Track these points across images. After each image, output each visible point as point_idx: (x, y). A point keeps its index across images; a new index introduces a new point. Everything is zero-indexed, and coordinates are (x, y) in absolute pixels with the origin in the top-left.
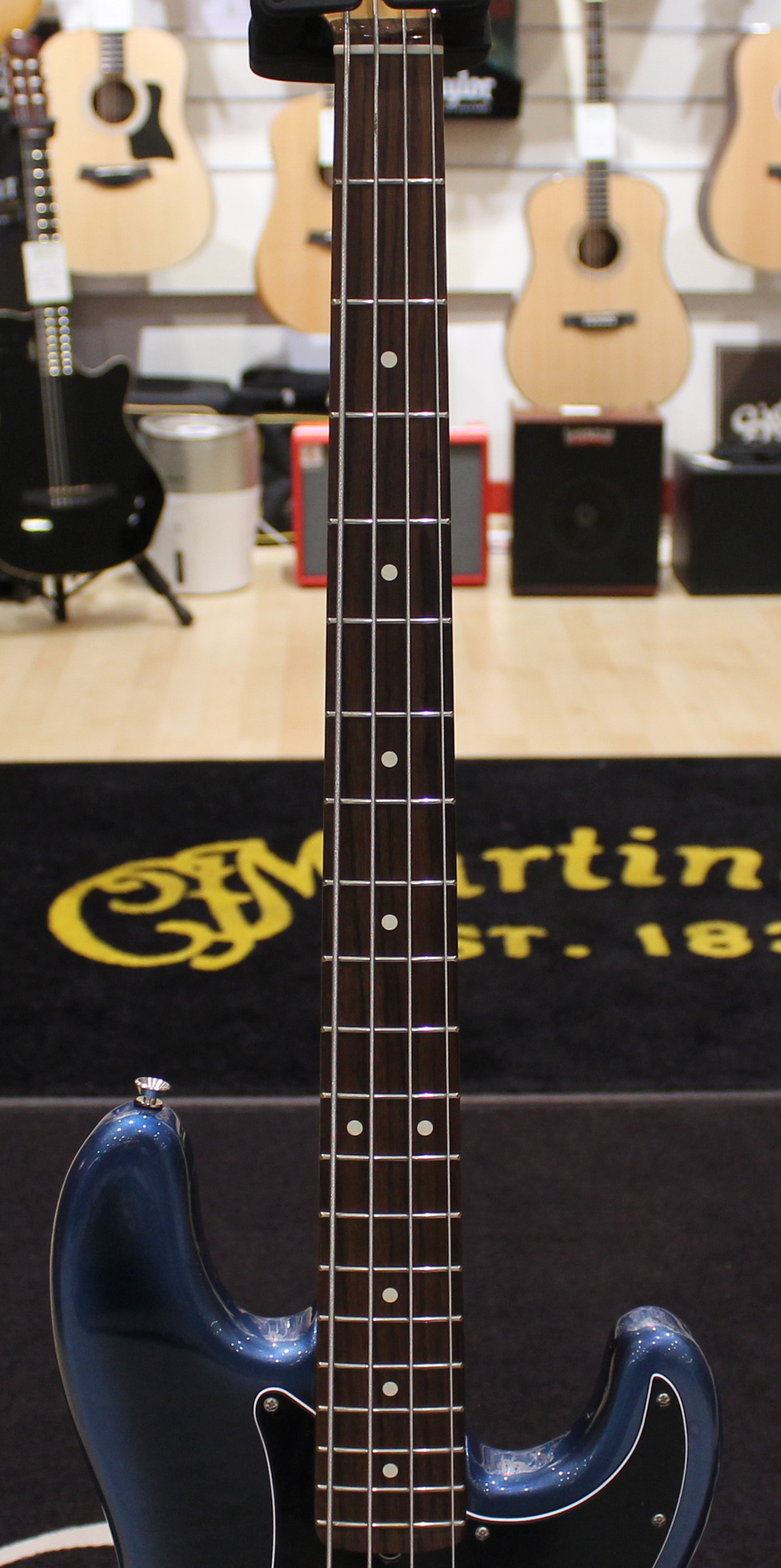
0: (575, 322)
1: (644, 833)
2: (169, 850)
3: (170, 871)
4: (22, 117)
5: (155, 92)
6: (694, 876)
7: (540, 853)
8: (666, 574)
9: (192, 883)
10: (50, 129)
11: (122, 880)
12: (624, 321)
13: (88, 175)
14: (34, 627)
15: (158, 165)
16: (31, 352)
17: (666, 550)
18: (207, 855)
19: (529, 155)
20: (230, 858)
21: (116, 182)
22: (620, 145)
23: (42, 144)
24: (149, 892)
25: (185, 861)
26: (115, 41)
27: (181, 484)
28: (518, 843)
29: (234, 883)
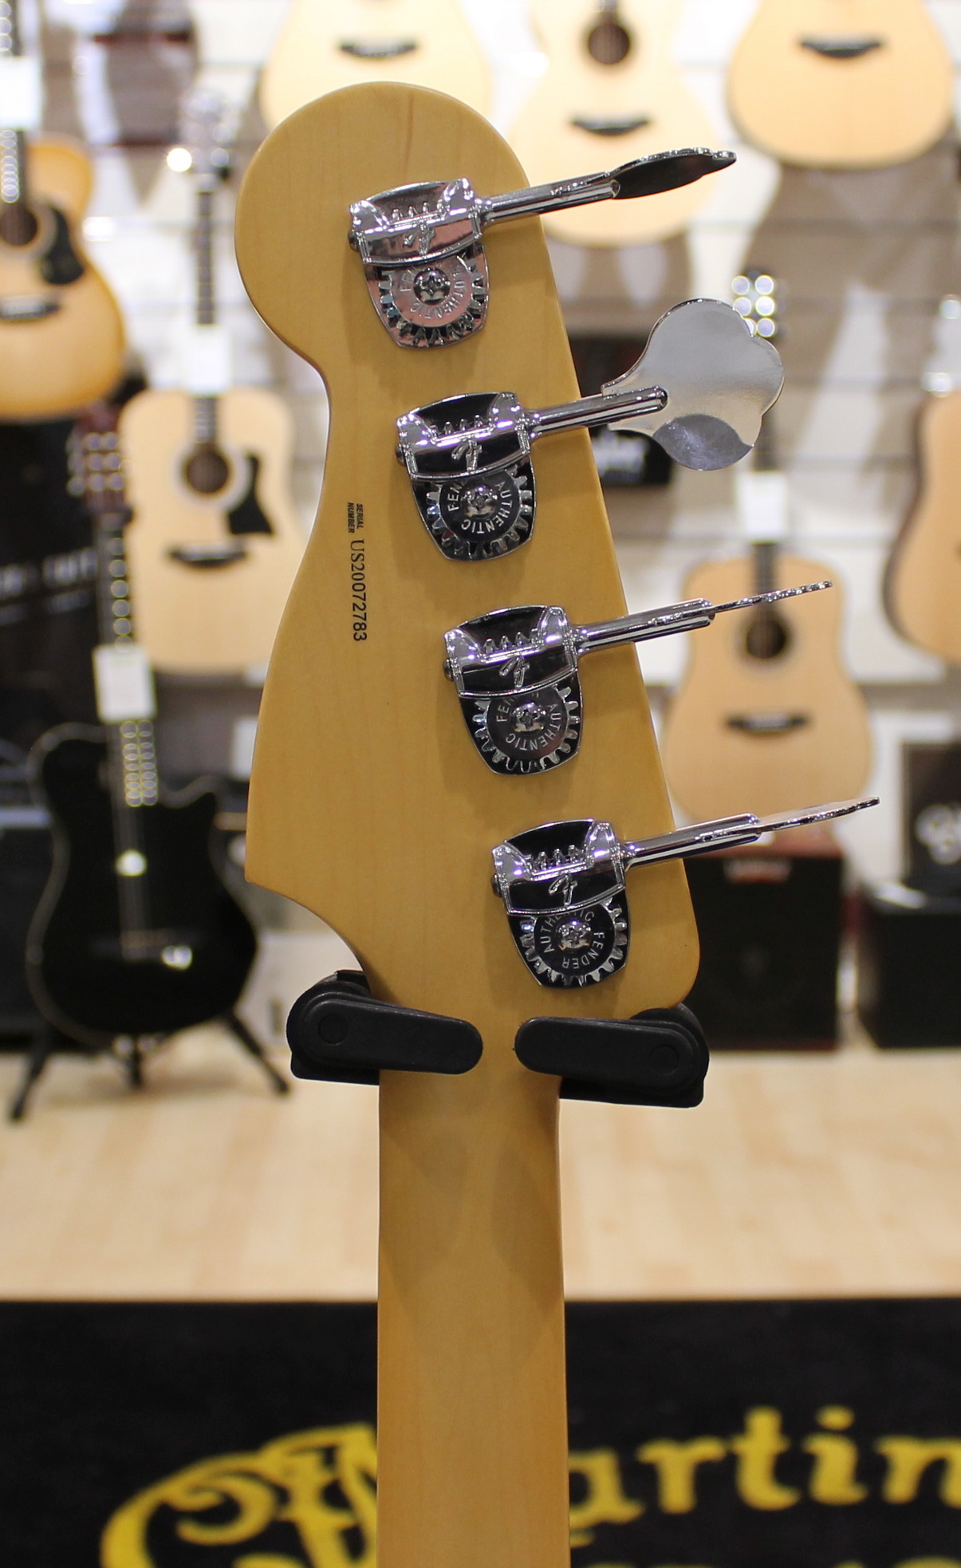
0: (739, 725)
1: (836, 1417)
2: (253, 1442)
3: (253, 1476)
4: (97, 504)
5: (255, 464)
6: (901, 1486)
7: (708, 1449)
8: (849, 1022)
9: (282, 1495)
10: (128, 516)
11: (197, 1490)
12: (796, 722)
13: (177, 556)
14: (101, 1094)
15: (257, 545)
16: (102, 776)
17: (849, 985)
18: (301, 1451)
19: (687, 524)
20: (329, 1456)
21: (208, 563)
22: (792, 517)
23: (119, 534)
24: (227, 1510)
25: (274, 1459)
26: (209, 406)
27: (278, 921)
28: (683, 1435)
29: (334, 1496)
